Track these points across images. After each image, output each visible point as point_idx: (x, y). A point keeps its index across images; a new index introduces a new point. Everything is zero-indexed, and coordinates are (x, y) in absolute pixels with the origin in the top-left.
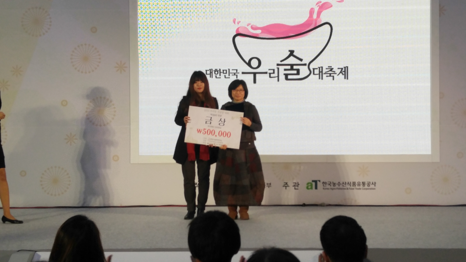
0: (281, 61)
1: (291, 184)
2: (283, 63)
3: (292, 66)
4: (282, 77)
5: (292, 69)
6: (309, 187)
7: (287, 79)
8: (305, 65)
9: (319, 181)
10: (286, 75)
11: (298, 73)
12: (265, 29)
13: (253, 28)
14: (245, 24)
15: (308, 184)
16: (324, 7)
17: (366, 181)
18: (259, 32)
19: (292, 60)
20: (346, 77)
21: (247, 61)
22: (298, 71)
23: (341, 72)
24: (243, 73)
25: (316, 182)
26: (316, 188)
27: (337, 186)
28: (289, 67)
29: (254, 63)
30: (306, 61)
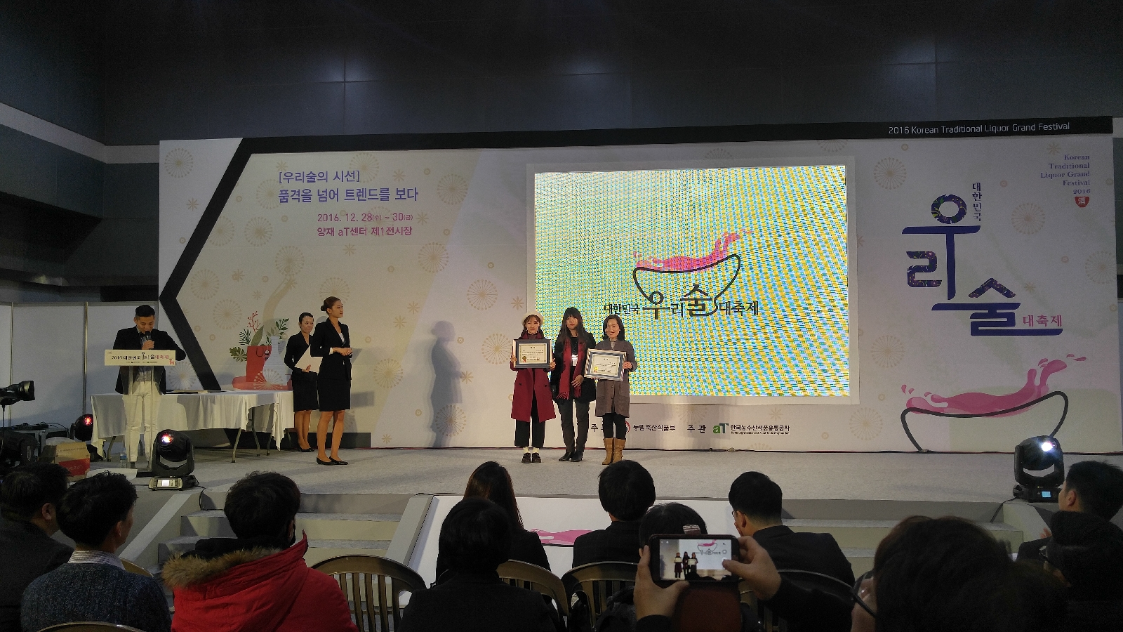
0: (685, 296)
1: (696, 427)
2: (687, 297)
3: (696, 300)
4: (686, 313)
5: (696, 304)
6: (717, 431)
7: (692, 315)
8: (711, 299)
9: (728, 424)
10: (691, 311)
11: (704, 309)
12: (667, 263)
13: (655, 262)
14: (647, 258)
15: (715, 427)
16: (731, 238)
17: (779, 425)
18: (661, 265)
19: (698, 295)
20: (756, 313)
21: (649, 296)
22: (704, 305)
23: (750, 308)
24: (644, 309)
25: (723, 425)
26: (724, 432)
27: (747, 431)
28: (693, 302)
29: (656, 298)
30: (712, 295)
